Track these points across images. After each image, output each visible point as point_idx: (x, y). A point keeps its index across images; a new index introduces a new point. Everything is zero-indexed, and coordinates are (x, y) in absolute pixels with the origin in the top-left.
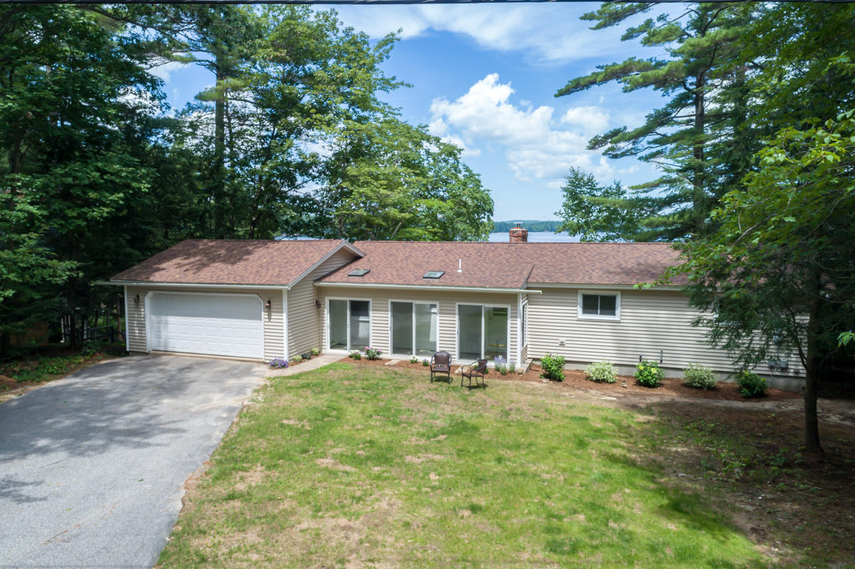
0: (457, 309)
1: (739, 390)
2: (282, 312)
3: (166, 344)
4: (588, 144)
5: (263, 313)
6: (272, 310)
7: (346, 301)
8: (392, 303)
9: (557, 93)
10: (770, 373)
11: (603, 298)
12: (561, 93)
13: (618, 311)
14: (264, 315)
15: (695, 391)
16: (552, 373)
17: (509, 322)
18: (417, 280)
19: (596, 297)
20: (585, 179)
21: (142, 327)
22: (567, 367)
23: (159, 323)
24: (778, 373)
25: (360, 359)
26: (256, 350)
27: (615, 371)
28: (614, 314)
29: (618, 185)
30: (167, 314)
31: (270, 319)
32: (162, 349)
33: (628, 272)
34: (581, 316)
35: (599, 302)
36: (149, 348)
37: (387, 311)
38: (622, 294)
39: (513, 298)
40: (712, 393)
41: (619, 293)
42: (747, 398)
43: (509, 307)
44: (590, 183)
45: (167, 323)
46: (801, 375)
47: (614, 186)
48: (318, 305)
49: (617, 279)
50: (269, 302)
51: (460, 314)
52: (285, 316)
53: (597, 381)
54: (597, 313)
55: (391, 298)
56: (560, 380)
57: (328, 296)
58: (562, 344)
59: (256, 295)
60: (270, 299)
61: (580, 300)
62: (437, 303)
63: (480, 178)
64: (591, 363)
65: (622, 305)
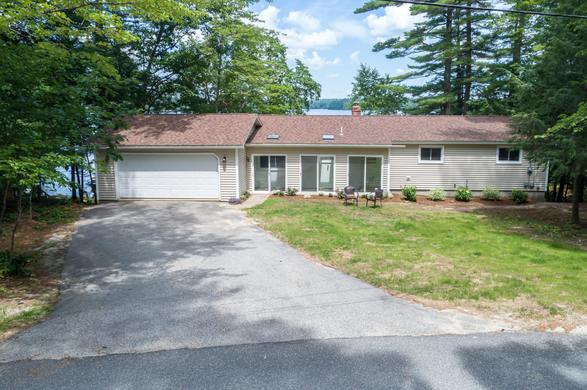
0: (348, 159)
1: (514, 200)
2: (235, 165)
3: (133, 192)
4: (373, 48)
5: (219, 166)
6: (227, 163)
7: (268, 157)
8: (302, 156)
9: (356, 10)
10: (525, 190)
11: (434, 150)
12: (359, 11)
13: (443, 157)
14: (220, 168)
15: (490, 202)
16: (409, 197)
17: (382, 166)
18: (319, 141)
19: (429, 149)
20: (371, 71)
21: (112, 181)
22: (418, 193)
23: (127, 177)
24: (528, 190)
25: (283, 196)
26: (215, 193)
27: (445, 194)
28: (440, 159)
29: (388, 77)
30: (134, 170)
31: (225, 170)
32: (130, 197)
33: (446, 134)
34: (420, 161)
35: (431, 153)
36: (118, 197)
37: (299, 162)
38: (445, 147)
39: (384, 151)
40: (500, 202)
41: (443, 147)
42: (519, 204)
43: (382, 157)
44: (375, 75)
45: (134, 177)
46: (540, 190)
47: (386, 78)
48: (248, 160)
49: (443, 138)
50: (225, 158)
51: (349, 163)
52: (237, 167)
53: (435, 200)
54: (429, 159)
55: (302, 153)
56: (415, 201)
57: (254, 153)
58: (408, 180)
59: (213, 154)
60: (224, 155)
61: (420, 151)
62: (335, 156)
63: (308, 69)
64: (429, 190)
65: (445, 154)
